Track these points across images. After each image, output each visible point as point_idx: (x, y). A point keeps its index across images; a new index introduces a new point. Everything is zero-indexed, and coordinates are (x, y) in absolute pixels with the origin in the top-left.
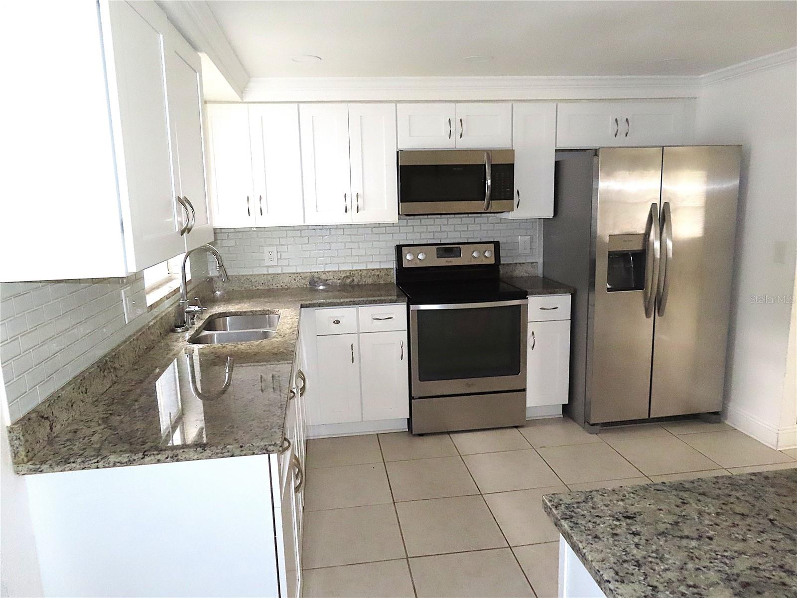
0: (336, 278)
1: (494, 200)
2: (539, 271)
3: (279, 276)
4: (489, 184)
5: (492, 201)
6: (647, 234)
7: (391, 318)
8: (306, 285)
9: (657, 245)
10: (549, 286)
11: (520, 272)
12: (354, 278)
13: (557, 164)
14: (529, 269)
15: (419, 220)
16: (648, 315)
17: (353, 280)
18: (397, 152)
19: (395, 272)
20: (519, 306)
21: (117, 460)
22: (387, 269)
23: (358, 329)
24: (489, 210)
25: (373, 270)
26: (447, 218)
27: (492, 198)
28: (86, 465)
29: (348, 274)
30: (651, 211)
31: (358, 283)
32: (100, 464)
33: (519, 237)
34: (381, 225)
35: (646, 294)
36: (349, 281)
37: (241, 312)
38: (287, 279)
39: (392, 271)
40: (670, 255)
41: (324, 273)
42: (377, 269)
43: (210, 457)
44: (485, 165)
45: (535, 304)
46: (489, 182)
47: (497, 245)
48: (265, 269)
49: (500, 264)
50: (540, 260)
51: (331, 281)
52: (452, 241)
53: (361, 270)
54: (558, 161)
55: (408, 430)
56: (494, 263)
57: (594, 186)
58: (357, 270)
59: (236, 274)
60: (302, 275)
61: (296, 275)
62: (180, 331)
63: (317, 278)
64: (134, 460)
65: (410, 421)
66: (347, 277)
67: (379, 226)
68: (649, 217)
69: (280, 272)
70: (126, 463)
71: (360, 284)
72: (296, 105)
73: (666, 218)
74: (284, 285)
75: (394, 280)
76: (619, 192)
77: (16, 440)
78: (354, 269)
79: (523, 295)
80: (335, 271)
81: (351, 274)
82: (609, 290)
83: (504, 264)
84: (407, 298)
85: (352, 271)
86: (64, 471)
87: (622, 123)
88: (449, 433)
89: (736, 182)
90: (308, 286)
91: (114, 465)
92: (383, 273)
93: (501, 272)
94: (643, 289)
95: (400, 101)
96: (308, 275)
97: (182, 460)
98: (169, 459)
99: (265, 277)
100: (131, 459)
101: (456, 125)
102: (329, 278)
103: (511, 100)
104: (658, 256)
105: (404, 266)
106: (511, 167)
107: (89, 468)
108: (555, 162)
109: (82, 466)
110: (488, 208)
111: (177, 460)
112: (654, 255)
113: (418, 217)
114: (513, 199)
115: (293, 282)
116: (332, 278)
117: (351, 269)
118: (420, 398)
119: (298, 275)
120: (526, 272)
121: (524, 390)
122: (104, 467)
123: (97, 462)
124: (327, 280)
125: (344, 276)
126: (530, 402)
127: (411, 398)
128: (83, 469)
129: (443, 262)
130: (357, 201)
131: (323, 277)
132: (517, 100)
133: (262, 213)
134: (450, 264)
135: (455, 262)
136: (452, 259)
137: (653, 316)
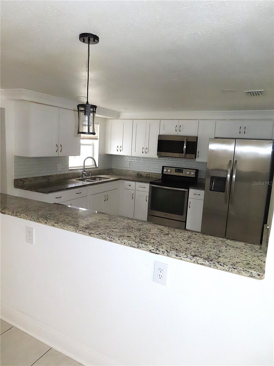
0: (145, 174)
4: (185, 148)
5: (186, 154)
7: (145, 187)
8: (136, 175)
16: (226, 203)
18: (159, 136)
20: (185, 191)
23: (135, 189)
24: (186, 157)
25: (155, 173)
29: (148, 173)
30: (230, 162)
31: (151, 177)
36: (148, 176)
38: (131, 172)
44: (184, 141)
45: (192, 192)
47: (196, 170)
48: (126, 168)
51: (143, 175)
52: (178, 167)
53: (152, 173)
56: (195, 177)
59: (118, 168)
63: (139, 173)
78: (150, 172)
80: (145, 172)
81: (149, 174)
82: (210, 190)
83: (199, 178)
87: (243, 128)
92: (158, 175)
93: (199, 180)
94: (224, 193)
95: (162, 119)
99: (126, 170)
101: (178, 127)
103: (198, 119)
106: (196, 143)
114: (196, 154)
119: (134, 172)
129: (176, 174)
130: (146, 150)
131: (141, 173)
132: (200, 119)
133: (121, 151)
134: (179, 175)
135: (181, 174)
136: (179, 173)
137: (228, 203)
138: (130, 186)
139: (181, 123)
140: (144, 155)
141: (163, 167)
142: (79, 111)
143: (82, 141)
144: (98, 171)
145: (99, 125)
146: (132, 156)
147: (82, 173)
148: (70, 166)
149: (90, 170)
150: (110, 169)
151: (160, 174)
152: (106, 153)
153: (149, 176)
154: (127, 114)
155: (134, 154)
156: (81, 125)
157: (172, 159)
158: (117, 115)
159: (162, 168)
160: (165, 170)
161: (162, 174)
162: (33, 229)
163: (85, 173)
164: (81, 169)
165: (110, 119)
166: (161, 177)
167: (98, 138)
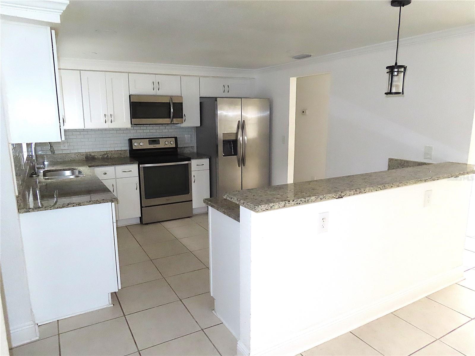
0: (99, 155)
1: (174, 118)
2: (195, 150)
3: (69, 154)
4: (172, 111)
5: (174, 119)
6: (237, 133)
7: (131, 171)
8: (84, 158)
9: (241, 138)
10: (199, 156)
11: (187, 151)
12: (108, 155)
13: (201, 103)
14: (191, 150)
15: (139, 127)
16: (239, 166)
17: (108, 156)
18: (130, 96)
19: (129, 151)
20: (188, 164)
21: (58, 206)
22: (124, 150)
23: (116, 177)
24: (172, 123)
25: (118, 151)
26: (153, 126)
27: (173, 118)
28: (47, 208)
29: (105, 153)
30: (238, 124)
31: (110, 157)
32: (52, 208)
33: (186, 135)
34: (121, 129)
35: (238, 157)
36: (106, 156)
37: (58, 170)
38: (73, 156)
39: (127, 151)
40: (246, 142)
41: (93, 152)
42: (120, 150)
43: (92, 204)
44: (170, 103)
45: (194, 163)
46: (172, 110)
47: (176, 138)
48: (61, 151)
49: (178, 147)
50: (195, 145)
51: (97, 156)
52: (155, 137)
53: (111, 151)
54: (201, 102)
55: (140, 223)
56: (175, 146)
57: (216, 113)
58: (110, 151)
60: (81, 154)
61: (78, 154)
62: (35, 176)
63: (89, 155)
64: (65, 206)
65: (141, 218)
66: (105, 154)
67: (120, 129)
68: (237, 127)
69: (69, 152)
70: (62, 207)
71: (112, 157)
72: (79, 71)
73: (244, 127)
74: (72, 159)
75: (128, 155)
76: (226, 116)
77: (20, 200)
78: (108, 150)
79: (189, 159)
80: (98, 152)
81: (107, 153)
82: (224, 156)
83: (179, 147)
84: (138, 162)
85: (107, 151)
86: (38, 211)
87: (226, 87)
88: (159, 222)
89: (269, 112)
90: (85, 159)
91: (57, 208)
92: (122, 152)
93: (178, 150)
94: (237, 155)
95: (130, 73)
96: (85, 153)
97: (82, 205)
98: (77, 205)
99: (62, 155)
100: (64, 206)
101: (156, 84)
102: (96, 155)
103: (180, 75)
104: (242, 142)
105: (133, 148)
106: (181, 104)
107: (48, 210)
108: (200, 102)
109: (45, 209)
110: (172, 122)
111: (80, 206)
112: (240, 142)
113: (139, 125)
114: (183, 118)
115: (76, 157)
116: (97, 155)
117: (106, 150)
118: (146, 207)
119: (79, 154)
120: (189, 151)
121: (192, 201)
122: (54, 209)
123: (51, 207)
124: (94, 156)
125: (103, 154)
126: (194, 205)
127: (141, 207)
128: (45, 210)
129: (152, 146)
130: (111, 118)
132: (182, 75)
134: (155, 147)
135: (157, 146)
136: (156, 145)
137: (241, 166)
138: (105, 174)
139: (159, 78)
140: (108, 126)
141: (130, 140)
155: (89, 126)
157: (145, 128)
160: (134, 144)
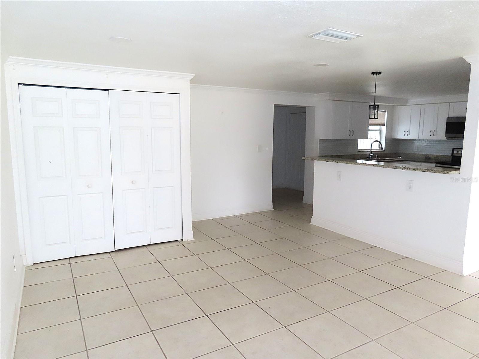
8: (424, 158)
12: (439, 157)
18: (447, 118)
38: (419, 156)
53: (442, 155)
59: (406, 152)
69: (417, 153)
95: (451, 102)
116: (432, 157)
119: (422, 155)
125: (436, 156)
130: (434, 133)
131: (430, 156)
133: (408, 135)
140: (432, 138)
141: (454, 149)
142: (370, 108)
143: (370, 128)
144: (385, 154)
145: (386, 113)
146: (419, 139)
147: (369, 155)
148: (359, 148)
149: (377, 153)
150: (397, 153)
151: (450, 156)
152: (393, 138)
153: (438, 159)
154: (414, 100)
155: (421, 138)
156: (371, 115)
158: (404, 102)
159: (452, 150)
160: (455, 152)
161: (452, 156)
162: (341, 172)
163: (372, 154)
164: (368, 152)
165: (398, 106)
166: (451, 159)
167: (385, 124)
